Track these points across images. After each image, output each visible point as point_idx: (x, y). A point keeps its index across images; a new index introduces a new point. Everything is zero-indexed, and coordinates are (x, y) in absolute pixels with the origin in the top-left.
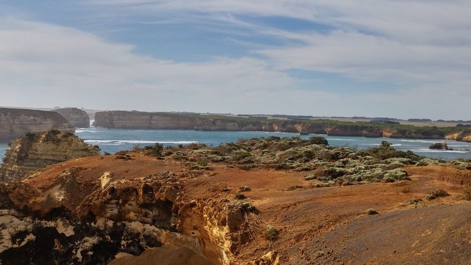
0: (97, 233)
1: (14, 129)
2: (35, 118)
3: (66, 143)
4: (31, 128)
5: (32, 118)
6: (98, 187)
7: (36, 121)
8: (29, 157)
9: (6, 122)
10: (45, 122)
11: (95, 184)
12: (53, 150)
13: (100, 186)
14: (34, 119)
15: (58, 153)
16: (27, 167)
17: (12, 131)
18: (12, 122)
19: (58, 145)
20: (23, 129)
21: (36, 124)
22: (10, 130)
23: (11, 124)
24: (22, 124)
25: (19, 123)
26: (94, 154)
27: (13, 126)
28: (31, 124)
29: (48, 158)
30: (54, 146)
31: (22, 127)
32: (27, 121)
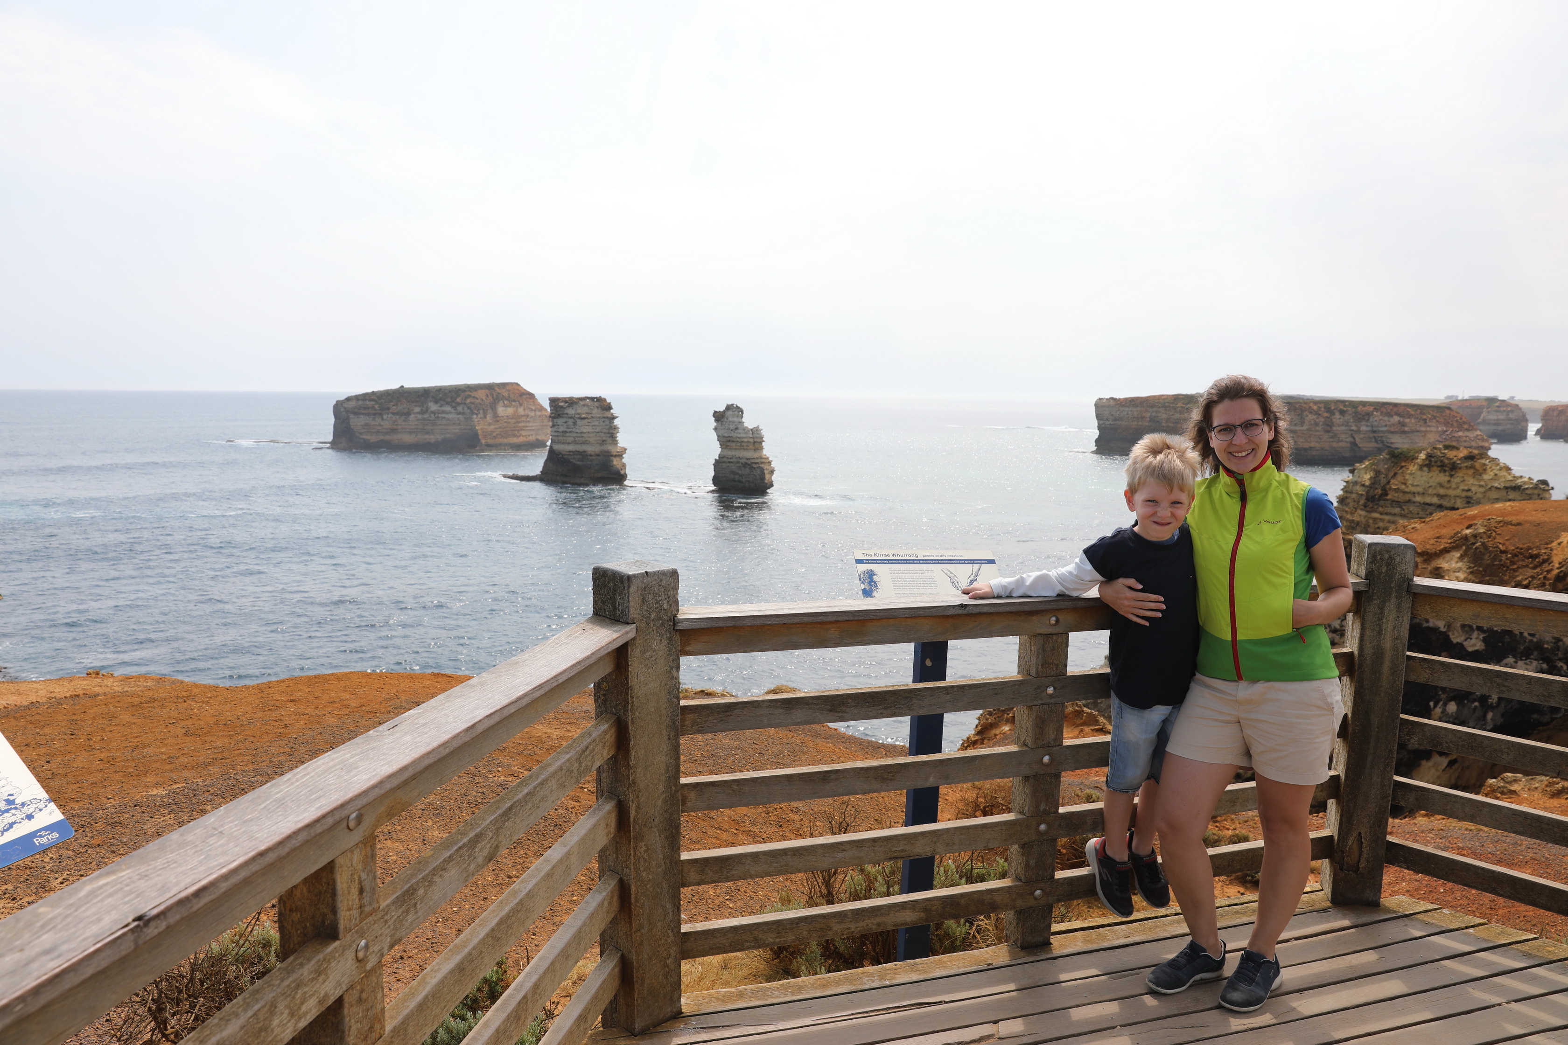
0: (1535, 653)
1: (1358, 441)
2: (1401, 420)
3: (1471, 472)
4: (1392, 441)
5: (1396, 419)
6: (1544, 561)
7: (1403, 424)
8: (1389, 497)
9: (1344, 428)
10: (1423, 429)
11: (1537, 556)
12: (1441, 485)
13: (1548, 561)
14: (1399, 422)
15: (1451, 492)
16: (1387, 517)
17: (1354, 444)
18: (1354, 428)
19: (1451, 476)
20: (1376, 441)
21: (1404, 432)
22: (1351, 443)
23: (1353, 430)
24: (1374, 432)
25: (1369, 429)
26: (1536, 497)
27: (1356, 436)
28: (1392, 432)
29: (1428, 500)
30: (1443, 478)
31: (1375, 437)
32: (1386, 426)
